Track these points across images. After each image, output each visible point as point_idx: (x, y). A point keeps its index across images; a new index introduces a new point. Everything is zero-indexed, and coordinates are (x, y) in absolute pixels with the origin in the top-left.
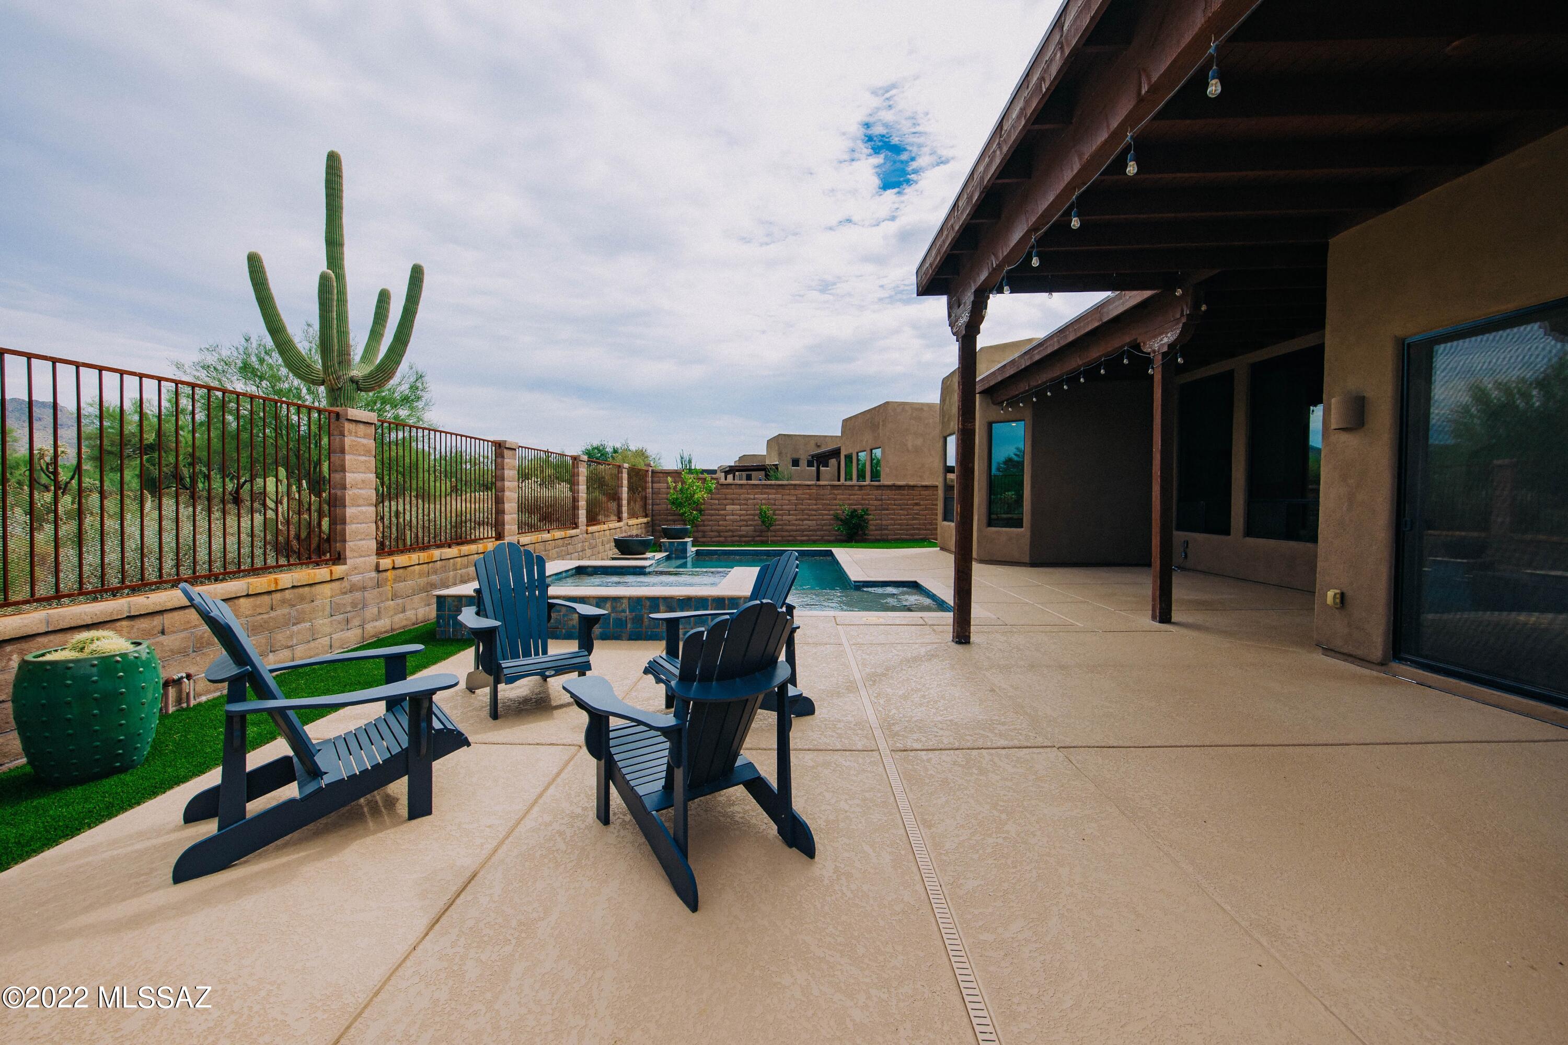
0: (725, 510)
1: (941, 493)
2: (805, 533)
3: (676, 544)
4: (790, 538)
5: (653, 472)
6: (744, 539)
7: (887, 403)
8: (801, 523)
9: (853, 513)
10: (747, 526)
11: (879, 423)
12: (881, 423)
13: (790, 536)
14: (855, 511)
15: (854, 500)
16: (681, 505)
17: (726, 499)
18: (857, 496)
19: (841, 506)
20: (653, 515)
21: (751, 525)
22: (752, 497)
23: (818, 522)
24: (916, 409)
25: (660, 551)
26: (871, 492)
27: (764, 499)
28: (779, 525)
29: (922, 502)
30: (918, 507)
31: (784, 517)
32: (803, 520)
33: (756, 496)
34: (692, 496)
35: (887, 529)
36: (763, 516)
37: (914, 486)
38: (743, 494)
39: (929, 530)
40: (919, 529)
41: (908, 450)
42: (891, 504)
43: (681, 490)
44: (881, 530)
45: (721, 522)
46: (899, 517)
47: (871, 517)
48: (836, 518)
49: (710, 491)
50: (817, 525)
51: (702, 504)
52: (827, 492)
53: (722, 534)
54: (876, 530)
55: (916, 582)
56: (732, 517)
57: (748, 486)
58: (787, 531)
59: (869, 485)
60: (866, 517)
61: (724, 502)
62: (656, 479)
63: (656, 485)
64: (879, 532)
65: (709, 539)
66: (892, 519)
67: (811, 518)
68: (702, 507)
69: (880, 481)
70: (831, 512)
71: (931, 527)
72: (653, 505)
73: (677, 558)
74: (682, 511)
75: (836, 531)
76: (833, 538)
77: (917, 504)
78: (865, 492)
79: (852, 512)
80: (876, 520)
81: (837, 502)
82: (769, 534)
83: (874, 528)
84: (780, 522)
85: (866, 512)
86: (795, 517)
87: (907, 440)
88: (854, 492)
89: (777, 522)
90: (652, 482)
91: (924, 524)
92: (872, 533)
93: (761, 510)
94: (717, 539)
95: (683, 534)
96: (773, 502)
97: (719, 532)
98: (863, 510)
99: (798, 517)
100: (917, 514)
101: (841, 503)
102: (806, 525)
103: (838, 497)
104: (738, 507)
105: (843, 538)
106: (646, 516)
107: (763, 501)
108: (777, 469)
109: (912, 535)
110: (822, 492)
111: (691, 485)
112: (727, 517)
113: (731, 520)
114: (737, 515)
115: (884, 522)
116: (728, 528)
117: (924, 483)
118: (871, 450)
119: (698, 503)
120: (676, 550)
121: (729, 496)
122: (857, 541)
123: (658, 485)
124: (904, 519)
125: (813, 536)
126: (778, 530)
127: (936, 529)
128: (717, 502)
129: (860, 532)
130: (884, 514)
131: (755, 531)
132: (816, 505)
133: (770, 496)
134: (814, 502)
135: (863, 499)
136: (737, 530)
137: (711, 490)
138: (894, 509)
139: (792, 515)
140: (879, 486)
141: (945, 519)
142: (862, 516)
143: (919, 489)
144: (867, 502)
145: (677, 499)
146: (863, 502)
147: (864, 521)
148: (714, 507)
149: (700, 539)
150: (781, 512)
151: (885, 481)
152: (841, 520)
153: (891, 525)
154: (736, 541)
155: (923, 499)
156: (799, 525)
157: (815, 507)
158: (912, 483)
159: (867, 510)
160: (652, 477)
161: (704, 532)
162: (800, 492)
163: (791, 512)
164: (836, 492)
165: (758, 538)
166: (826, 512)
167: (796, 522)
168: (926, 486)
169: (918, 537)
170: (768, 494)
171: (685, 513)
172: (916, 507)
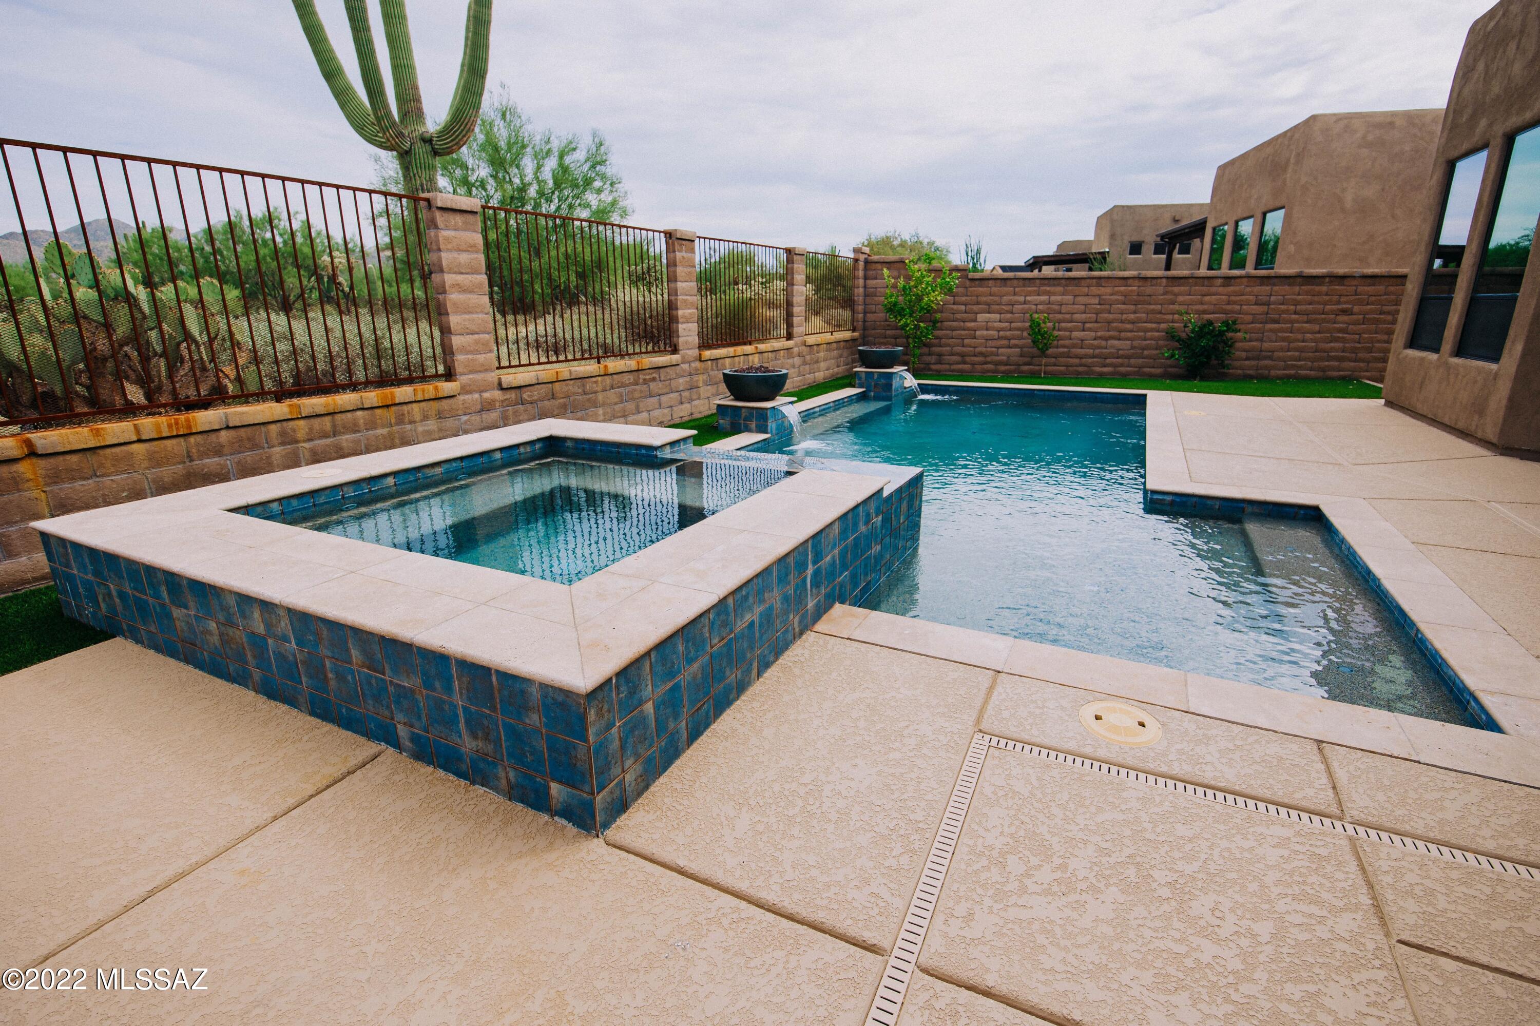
0: (975, 320)
1: (1412, 290)
2: (1108, 361)
3: (876, 376)
4: (1081, 369)
5: (867, 262)
6: (1003, 368)
7: (1314, 118)
8: (1103, 343)
9: (1205, 330)
10: (1009, 347)
11: (1288, 160)
12: (1292, 161)
13: (1081, 365)
14: (1210, 323)
15: (1210, 303)
16: (901, 313)
17: (978, 303)
18: (1218, 296)
19: (1181, 314)
20: (865, 329)
21: (1016, 346)
22: (1022, 299)
23: (1136, 343)
24: (1379, 126)
25: (853, 386)
26: (1248, 289)
27: (1041, 303)
28: (1064, 346)
29: (1356, 309)
30: (1345, 318)
31: (1075, 334)
32: (1107, 339)
33: (1028, 298)
34: (920, 298)
35: (1270, 358)
36: (1035, 330)
37: (1343, 277)
38: (1007, 294)
39: (1362, 360)
40: (1340, 359)
41: (1343, 210)
42: (1286, 312)
43: (904, 289)
44: (1258, 358)
45: (966, 341)
46: (1300, 336)
47: (1239, 335)
48: (1171, 335)
49: (949, 292)
50: (1133, 348)
51: (936, 311)
52: (1160, 289)
53: (968, 359)
54: (1247, 359)
55: (1316, 509)
56: (985, 332)
57: (1015, 282)
58: (1076, 357)
59: (1249, 277)
60: (1230, 335)
61: (975, 308)
62: (871, 273)
63: (870, 283)
64: (1253, 363)
65: (947, 367)
66: (1284, 339)
67: (1123, 334)
68: (938, 316)
69: (1272, 268)
70: (1163, 326)
71: (1368, 355)
72: (865, 313)
73: (877, 398)
74: (902, 323)
75: (1167, 358)
76: (1159, 371)
77: (1344, 312)
78: (1237, 288)
79: (1202, 328)
80: (1250, 340)
81: (1176, 307)
82: (1044, 360)
83: (1244, 354)
84: (1067, 342)
85: (1230, 326)
86: (1093, 334)
87: (1344, 190)
88: (1213, 289)
89: (1061, 342)
90: (866, 278)
91: (1354, 350)
92: (1237, 363)
93: (1032, 320)
94: (960, 366)
95: (891, 360)
96: (1057, 307)
97: (963, 355)
98: (1225, 322)
99: (1099, 334)
100: (1340, 330)
101: (1183, 309)
102: (1112, 347)
103: (1180, 298)
104: (998, 316)
105: (1181, 371)
106: (854, 330)
107: (1040, 307)
108: (1105, 258)
109: (1323, 370)
110: (1149, 290)
111: (920, 281)
112: (978, 333)
113: (983, 337)
114: (993, 329)
115: (1266, 345)
116: (978, 350)
117: (1369, 271)
118: (1264, 215)
119: (929, 310)
120: (876, 386)
121: (984, 299)
122: (1204, 378)
123: (875, 281)
124: (1312, 340)
125: (1122, 365)
126: (1062, 355)
127: (1385, 360)
128: (963, 307)
129: (1215, 362)
130: (1271, 330)
131: (1021, 356)
132: (1135, 312)
133: (1053, 298)
134: (1132, 307)
135: (1229, 303)
136: (992, 354)
137: (950, 290)
138: (1292, 322)
139: (1090, 330)
140: (1268, 277)
141: (1413, 343)
142: (1221, 333)
143: (1355, 282)
144: (1238, 307)
145: (895, 304)
146: (1229, 307)
147: (1225, 343)
148: (958, 316)
149: (933, 367)
150: (1070, 325)
151: (1283, 267)
152: (1179, 340)
153: (1282, 349)
154: (988, 371)
155: (1360, 302)
156: (1099, 347)
157: (1132, 316)
158: (1341, 271)
159: (1234, 322)
160: (866, 269)
161: (940, 355)
162: (1109, 290)
163: (1088, 325)
164: (1176, 289)
165: (1026, 368)
166: (1154, 325)
167: (1095, 342)
168: (1374, 277)
169: (1335, 374)
170: (1049, 294)
171: (907, 325)
172: (1341, 318)
